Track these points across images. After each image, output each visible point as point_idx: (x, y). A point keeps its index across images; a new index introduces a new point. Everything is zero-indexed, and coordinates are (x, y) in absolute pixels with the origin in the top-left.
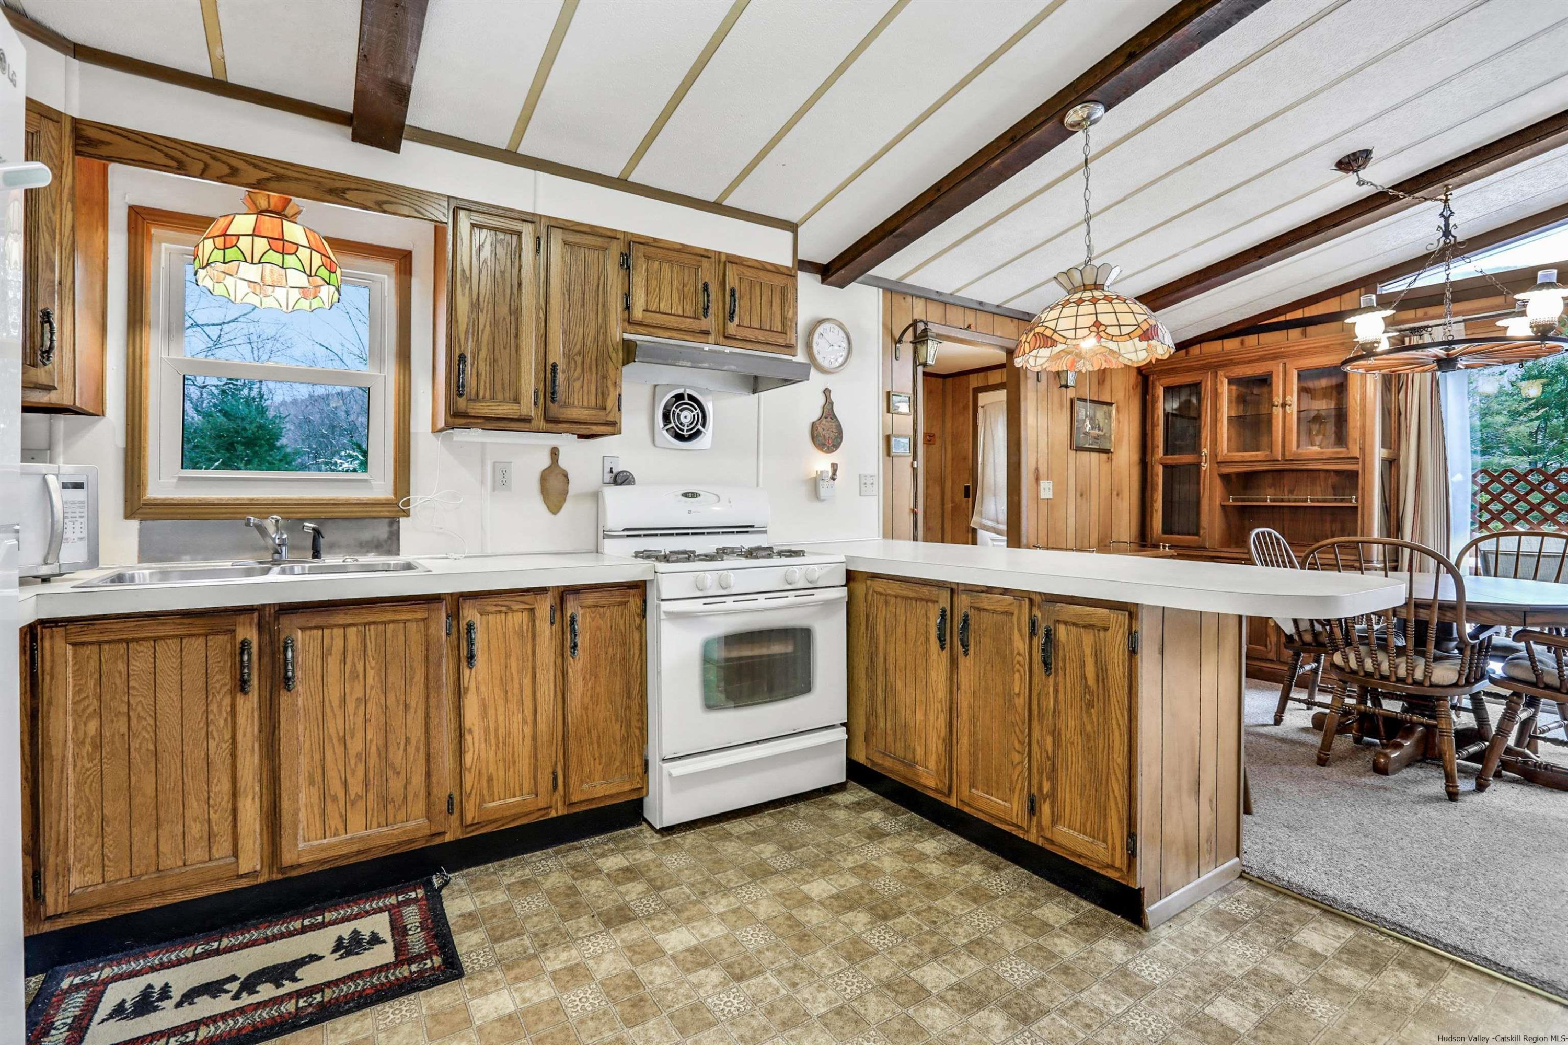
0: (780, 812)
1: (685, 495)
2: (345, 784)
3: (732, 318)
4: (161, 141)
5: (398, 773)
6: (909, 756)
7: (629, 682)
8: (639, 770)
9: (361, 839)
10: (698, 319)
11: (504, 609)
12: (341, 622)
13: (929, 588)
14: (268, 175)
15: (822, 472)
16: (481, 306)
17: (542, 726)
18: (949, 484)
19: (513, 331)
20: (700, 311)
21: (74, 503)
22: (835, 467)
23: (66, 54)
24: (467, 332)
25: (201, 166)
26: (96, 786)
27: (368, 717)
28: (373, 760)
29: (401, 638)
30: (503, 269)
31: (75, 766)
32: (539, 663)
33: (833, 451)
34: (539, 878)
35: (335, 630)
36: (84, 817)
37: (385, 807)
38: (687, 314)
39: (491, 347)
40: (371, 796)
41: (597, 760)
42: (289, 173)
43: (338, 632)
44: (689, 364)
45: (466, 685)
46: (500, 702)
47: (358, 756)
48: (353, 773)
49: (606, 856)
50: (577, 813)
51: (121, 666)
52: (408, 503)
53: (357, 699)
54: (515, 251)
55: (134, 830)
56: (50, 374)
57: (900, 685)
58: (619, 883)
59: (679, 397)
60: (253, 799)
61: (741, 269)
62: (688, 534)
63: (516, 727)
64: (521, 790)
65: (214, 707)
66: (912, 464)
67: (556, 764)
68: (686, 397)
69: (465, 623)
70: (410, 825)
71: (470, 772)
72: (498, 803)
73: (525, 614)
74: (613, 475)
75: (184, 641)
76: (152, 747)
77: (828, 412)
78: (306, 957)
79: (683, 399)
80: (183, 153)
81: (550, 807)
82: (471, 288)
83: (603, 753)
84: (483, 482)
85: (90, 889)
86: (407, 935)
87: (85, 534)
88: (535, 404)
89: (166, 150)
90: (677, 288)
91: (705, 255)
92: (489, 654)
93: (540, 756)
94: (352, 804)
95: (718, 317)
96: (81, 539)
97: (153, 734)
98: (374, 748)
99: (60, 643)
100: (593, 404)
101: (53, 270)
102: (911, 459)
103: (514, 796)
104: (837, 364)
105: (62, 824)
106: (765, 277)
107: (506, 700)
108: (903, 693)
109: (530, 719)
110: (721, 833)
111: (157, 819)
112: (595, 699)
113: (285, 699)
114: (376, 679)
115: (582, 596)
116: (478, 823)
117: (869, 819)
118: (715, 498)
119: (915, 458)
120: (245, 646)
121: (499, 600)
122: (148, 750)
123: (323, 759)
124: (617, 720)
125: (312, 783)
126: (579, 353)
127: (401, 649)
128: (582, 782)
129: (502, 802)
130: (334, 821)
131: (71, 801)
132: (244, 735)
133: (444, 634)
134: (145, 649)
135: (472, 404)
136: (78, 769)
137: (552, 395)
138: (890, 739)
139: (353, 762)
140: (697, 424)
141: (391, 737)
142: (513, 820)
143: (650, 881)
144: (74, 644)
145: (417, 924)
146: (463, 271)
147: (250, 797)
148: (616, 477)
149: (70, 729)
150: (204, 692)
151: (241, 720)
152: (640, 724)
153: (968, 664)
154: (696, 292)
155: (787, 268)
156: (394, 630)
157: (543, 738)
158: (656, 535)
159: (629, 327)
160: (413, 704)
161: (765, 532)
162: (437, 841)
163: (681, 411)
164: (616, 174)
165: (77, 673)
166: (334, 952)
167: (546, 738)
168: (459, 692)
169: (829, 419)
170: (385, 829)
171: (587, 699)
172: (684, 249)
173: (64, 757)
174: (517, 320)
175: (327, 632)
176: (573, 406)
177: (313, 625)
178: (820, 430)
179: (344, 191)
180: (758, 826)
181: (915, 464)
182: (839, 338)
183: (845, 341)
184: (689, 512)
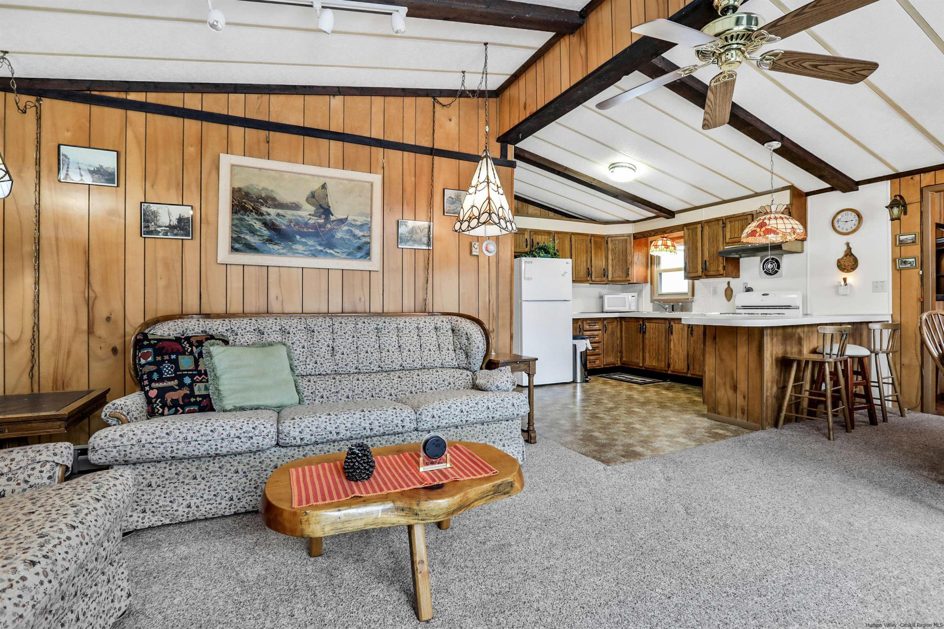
1: (763, 295)
2: (653, 354)
5: (660, 355)
9: (655, 366)
16: (690, 249)
19: (696, 253)
21: (633, 299)
22: (845, 280)
24: (687, 256)
27: (656, 342)
28: (657, 351)
29: (661, 326)
30: (694, 238)
31: (625, 341)
33: (851, 271)
37: (658, 361)
39: (692, 259)
40: (656, 358)
52: (692, 299)
53: (655, 338)
54: (697, 233)
56: (629, 278)
60: (641, 353)
65: (638, 335)
66: (919, 273)
74: (746, 289)
77: (849, 253)
82: (687, 245)
84: (710, 294)
88: (702, 272)
90: (740, 228)
94: (654, 360)
96: (635, 306)
97: (631, 338)
100: (716, 270)
102: (918, 270)
104: (854, 229)
111: (632, 353)
113: (645, 336)
114: (657, 334)
118: (775, 295)
119: (922, 268)
123: (650, 349)
125: (649, 352)
126: (712, 256)
127: (661, 329)
130: (651, 362)
131: (624, 346)
132: (641, 341)
133: (668, 327)
135: (688, 274)
137: (705, 269)
139: (654, 350)
146: (686, 241)
150: (636, 332)
151: (640, 338)
159: (727, 245)
160: (663, 341)
165: (626, 326)
169: (849, 256)
170: (658, 366)
172: (743, 215)
175: (651, 323)
176: (711, 271)
177: (648, 322)
178: (843, 262)
179: (665, 231)
181: (921, 273)
182: (852, 216)
183: (857, 217)
184: (762, 301)
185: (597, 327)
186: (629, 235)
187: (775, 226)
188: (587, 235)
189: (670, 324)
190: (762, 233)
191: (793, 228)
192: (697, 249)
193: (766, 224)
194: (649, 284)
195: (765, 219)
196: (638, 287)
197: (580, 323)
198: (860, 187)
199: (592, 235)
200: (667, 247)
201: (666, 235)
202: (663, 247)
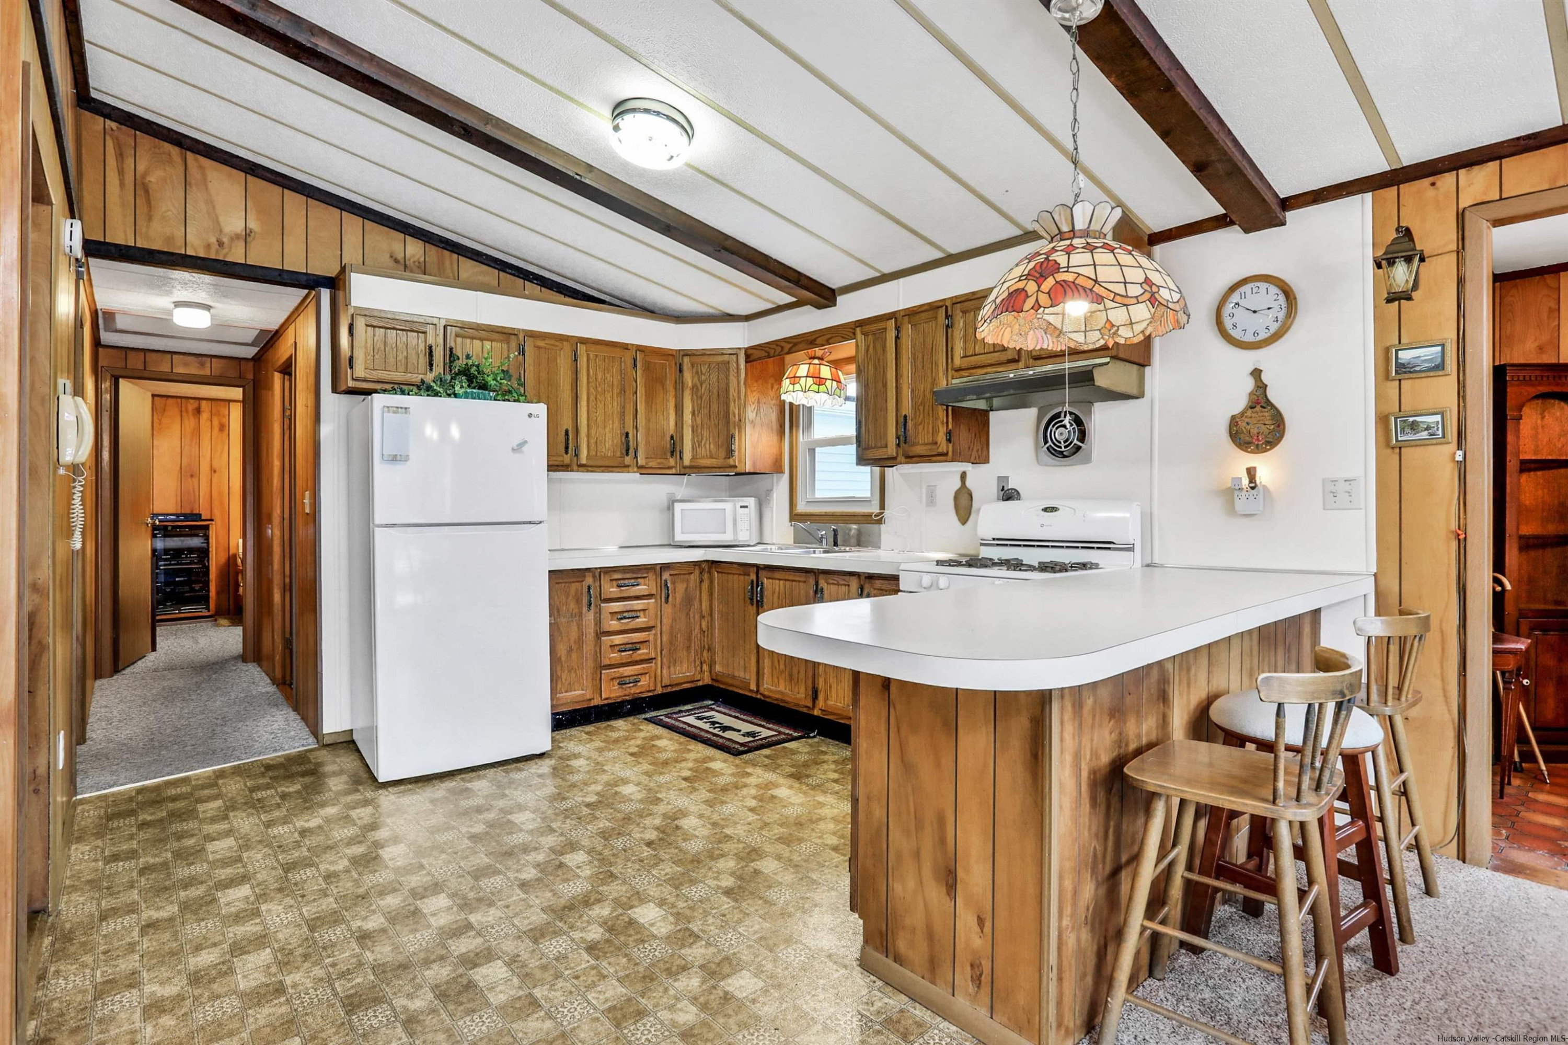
1: (1045, 510)
12: (777, 577)
15: (1236, 478)
16: (869, 386)
19: (885, 398)
21: (744, 514)
22: (1254, 472)
23: (743, 322)
26: (722, 631)
31: (718, 622)
33: (1266, 451)
35: (776, 581)
36: (719, 643)
37: (791, 682)
40: (786, 673)
52: (881, 515)
55: (728, 655)
56: (734, 461)
59: (1057, 416)
64: (843, 701)
66: (1454, 456)
68: (1064, 414)
70: (798, 696)
74: (1004, 492)
75: (739, 576)
76: (733, 621)
77: (1260, 399)
78: (738, 729)
79: (1060, 417)
80: (769, 347)
82: (863, 376)
84: (920, 501)
85: (720, 673)
88: (897, 445)
89: (765, 349)
94: (781, 674)
96: (747, 530)
97: (733, 615)
99: (713, 570)
100: (927, 440)
101: (735, 417)
102: (1450, 448)
103: (841, 703)
105: (715, 643)
115: (873, 581)
116: (825, 711)
118: (1073, 511)
119: (1459, 445)
120: (752, 582)
121: (834, 576)
126: (921, 404)
127: (798, 597)
129: (835, 703)
130: (775, 680)
131: (717, 635)
133: (812, 592)
134: (731, 577)
135: (865, 452)
137: (906, 439)
140: (1073, 440)
147: (753, 654)
148: (1008, 493)
158: (1020, 545)
159: (956, 374)
161: (1130, 550)
163: (1057, 429)
165: (718, 584)
169: (1258, 408)
170: (790, 693)
173: (715, 617)
174: (887, 390)
176: (918, 444)
177: (769, 576)
178: (1245, 424)
179: (815, 340)
181: (1459, 456)
182: (1270, 297)
183: (1282, 298)
184: (1042, 526)
185: (642, 589)
186: (735, 353)
187: (1089, 271)
188: (625, 347)
189: (817, 584)
190: (1044, 299)
191: (1147, 281)
192: (885, 385)
193: (1057, 268)
194: (786, 477)
195: (1054, 250)
196: (763, 482)
197: (589, 580)
198: (1290, 215)
199: (640, 349)
200: (820, 381)
201: (818, 352)
202: (810, 380)
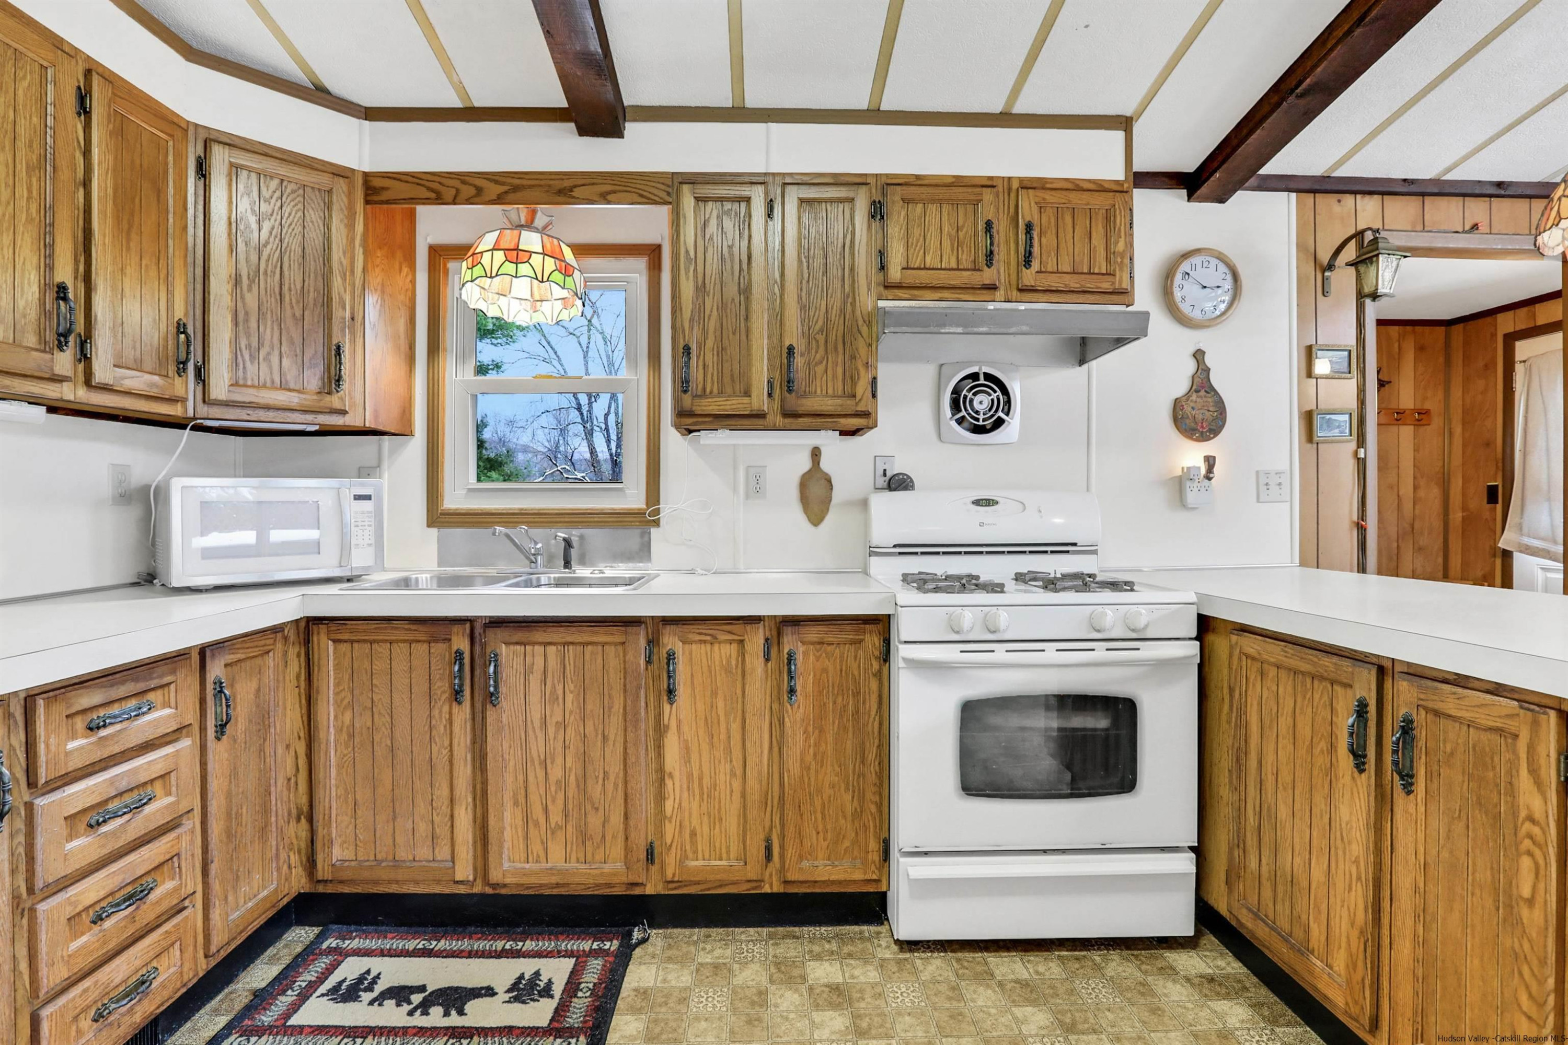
0: (1077, 959)
1: (977, 503)
2: (546, 810)
3: (1028, 263)
4: (424, 177)
5: (597, 809)
6: (1299, 933)
7: (863, 743)
8: (875, 856)
9: (560, 872)
10: (979, 270)
11: (708, 638)
12: (540, 640)
13: (1335, 659)
14: (506, 188)
15: (1189, 468)
16: (707, 289)
17: (753, 783)
18: (1457, 484)
19: (743, 312)
20: (982, 259)
21: (363, 513)
22: (1210, 462)
23: (359, 118)
24: (691, 320)
25: (453, 192)
26: (350, 771)
27: (567, 743)
28: (572, 791)
29: (600, 660)
30: (730, 243)
31: (336, 751)
32: (749, 708)
33: (1209, 439)
34: (736, 966)
35: (536, 647)
36: (343, 797)
37: (584, 843)
38: (964, 265)
39: (718, 333)
40: (569, 828)
41: (821, 834)
42: (525, 182)
43: (539, 649)
44: (960, 330)
45: (666, 722)
46: (705, 747)
47: (558, 782)
48: (554, 801)
49: (821, 959)
50: (796, 895)
51: (367, 664)
52: (657, 512)
53: (557, 723)
54: (744, 221)
55: (377, 817)
56: (342, 399)
57: (1283, 812)
58: (817, 1007)
59: (974, 376)
60: (466, 809)
61: (1041, 194)
62: (981, 553)
63: (723, 778)
64: (728, 852)
65: (436, 713)
66: (1356, 453)
67: (771, 829)
68: (982, 377)
69: (665, 652)
70: (607, 868)
71: (670, 822)
72: (700, 863)
73: (734, 646)
74: (887, 479)
75: (413, 646)
76: (389, 743)
77: (1202, 383)
78: (482, 988)
79: (978, 380)
80: (440, 183)
81: (762, 881)
82: (695, 270)
83: (829, 827)
84: (735, 490)
85: (347, 864)
86: (576, 996)
87: (372, 541)
88: (770, 395)
89: (427, 184)
90: (949, 235)
91: (989, 184)
92: (693, 689)
93: (749, 817)
94: (553, 833)
95: (1009, 264)
96: (370, 545)
97: (389, 731)
98: (573, 778)
99: (323, 637)
100: (840, 392)
101: (344, 308)
102: (1353, 445)
103: (721, 859)
104: (1218, 313)
105: (327, 800)
106: (1077, 199)
107: (712, 745)
108: (1288, 826)
109: (739, 772)
110: (979, 969)
111: (394, 812)
112: (819, 758)
113: (491, 715)
114: (575, 704)
115: (802, 629)
116: (678, 881)
117: (1221, 1016)
118: (1021, 506)
119: (1361, 441)
120: (459, 654)
121: (702, 628)
122: (386, 745)
123: (526, 781)
124: (847, 789)
125: (516, 804)
126: (821, 331)
127: (600, 674)
128: (801, 858)
129: (706, 863)
130: (537, 848)
131: (333, 782)
132: (459, 745)
133: (642, 662)
134: (383, 649)
135: (697, 401)
136: (338, 753)
137: (789, 384)
138: (1267, 893)
139: (553, 789)
140: (996, 411)
141: (590, 768)
142: (720, 886)
143: (856, 1017)
144: (334, 641)
145: (591, 986)
146: (687, 252)
147: (464, 807)
148: (890, 480)
149: (332, 718)
150: (428, 698)
151: (457, 729)
152: (877, 799)
153: (1412, 809)
154: (976, 234)
155: (1117, 182)
156: (592, 653)
157: (754, 796)
158: (938, 553)
159: (886, 293)
160: (612, 737)
161: (1095, 552)
162: (637, 891)
163: (975, 394)
164: (864, 105)
165: (337, 666)
166: (508, 991)
167: (756, 797)
168: (660, 730)
169: (1202, 393)
170: (583, 866)
171: (809, 758)
172: (959, 182)
173: (327, 740)
174: (748, 299)
175: (528, 648)
176: (815, 395)
177: (514, 640)
178: (1188, 409)
179: (571, 189)
180: (1037, 973)
181: (1361, 453)
182: (1219, 275)
183: (1229, 278)
184: (982, 524)
185: (158, 719)
186: (342, 174)
194: (416, 446)
